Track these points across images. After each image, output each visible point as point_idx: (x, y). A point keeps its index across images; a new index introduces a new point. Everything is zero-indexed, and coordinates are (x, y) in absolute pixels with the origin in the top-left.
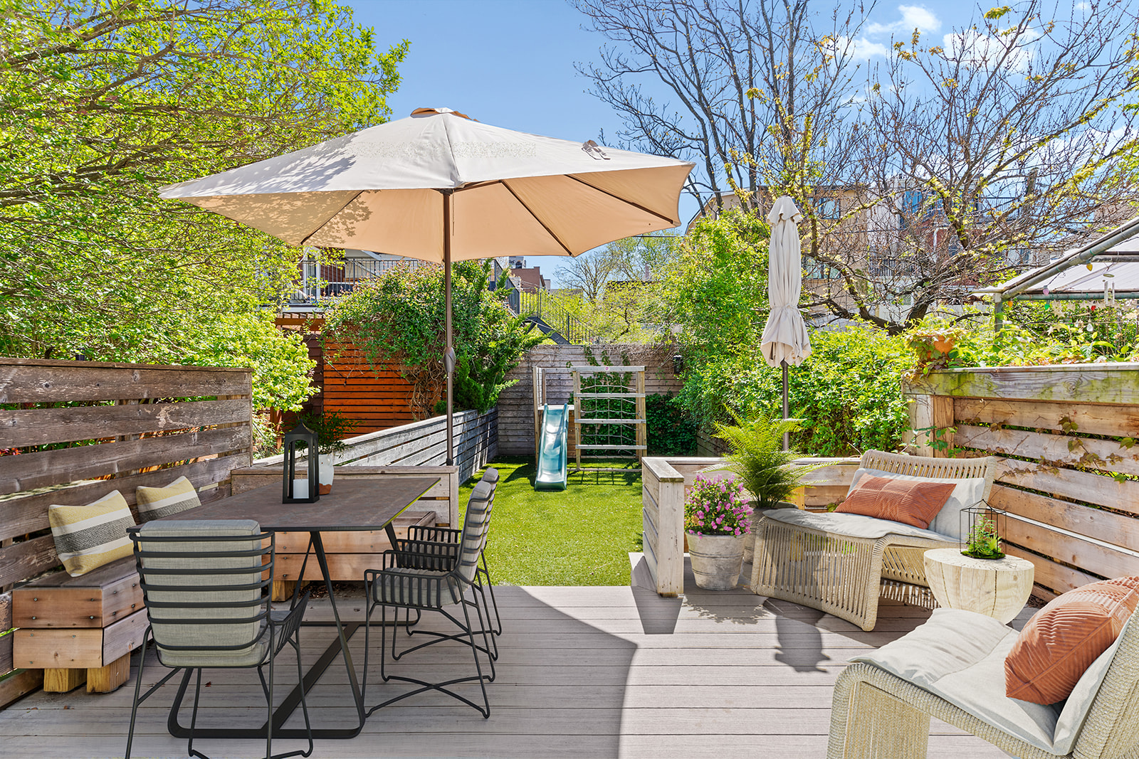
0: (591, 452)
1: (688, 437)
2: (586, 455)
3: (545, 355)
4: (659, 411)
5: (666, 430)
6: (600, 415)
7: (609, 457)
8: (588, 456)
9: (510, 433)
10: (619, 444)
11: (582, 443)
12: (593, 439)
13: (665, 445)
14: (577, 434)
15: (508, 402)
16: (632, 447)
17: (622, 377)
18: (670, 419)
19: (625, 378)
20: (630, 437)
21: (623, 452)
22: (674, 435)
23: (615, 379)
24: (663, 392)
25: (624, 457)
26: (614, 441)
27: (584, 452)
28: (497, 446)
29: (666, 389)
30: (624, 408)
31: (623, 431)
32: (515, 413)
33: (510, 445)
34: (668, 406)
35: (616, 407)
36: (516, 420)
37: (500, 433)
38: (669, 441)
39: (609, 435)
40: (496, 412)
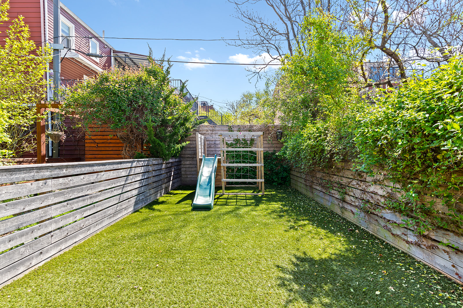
0: (232, 183)
1: (285, 174)
2: (229, 184)
3: (207, 131)
4: (269, 161)
5: (273, 171)
6: (236, 162)
7: (242, 186)
8: (230, 186)
9: (188, 173)
10: (247, 178)
11: (227, 178)
12: (233, 176)
13: (272, 179)
14: (223, 173)
15: (187, 156)
16: (254, 180)
17: (249, 142)
18: (275, 164)
19: (251, 143)
20: (253, 175)
21: (250, 183)
22: (277, 174)
23: (245, 144)
24: (271, 151)
25: (250, 186)
26: (245, 177)
27: (228, 183)
28: (181, 180)
29: (272, 149)
30: (250, 159)
31: (249, 171)
32: (191, 162)
33: (188, 179)
34: (274, 158)
35: (246, 159)
36: (191, 166)
37: (183, 173)
38: (274, 177)
39: (242, 174)
40: (180, 161)
